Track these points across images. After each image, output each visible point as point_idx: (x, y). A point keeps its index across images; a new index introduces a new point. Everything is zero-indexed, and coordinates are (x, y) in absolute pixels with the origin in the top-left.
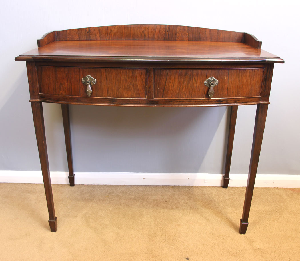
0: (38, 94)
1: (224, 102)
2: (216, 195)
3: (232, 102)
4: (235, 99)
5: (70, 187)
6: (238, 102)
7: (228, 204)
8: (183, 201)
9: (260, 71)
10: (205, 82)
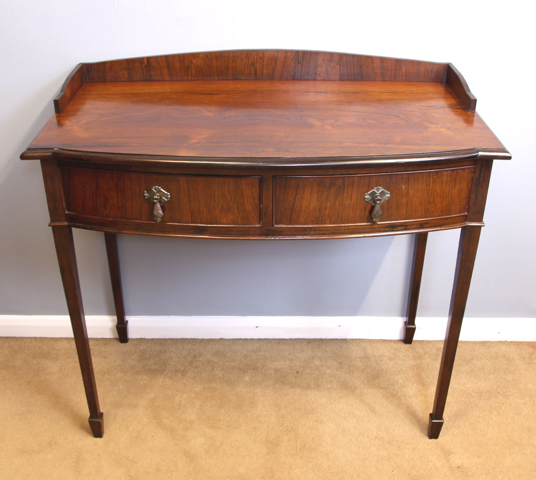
0: (65, 212)
1: (401, 227)
2: (390, 359)
3: (415, 226)
4: (420, 222)
5: (120, 343)
6: (425, 226)
7: (411, 376)
8: (329, 371)
9: (466, 171)
10: (366, 197)
